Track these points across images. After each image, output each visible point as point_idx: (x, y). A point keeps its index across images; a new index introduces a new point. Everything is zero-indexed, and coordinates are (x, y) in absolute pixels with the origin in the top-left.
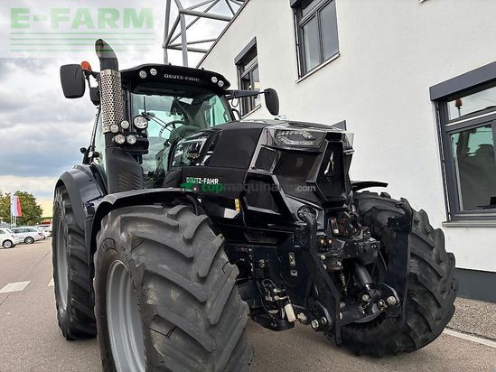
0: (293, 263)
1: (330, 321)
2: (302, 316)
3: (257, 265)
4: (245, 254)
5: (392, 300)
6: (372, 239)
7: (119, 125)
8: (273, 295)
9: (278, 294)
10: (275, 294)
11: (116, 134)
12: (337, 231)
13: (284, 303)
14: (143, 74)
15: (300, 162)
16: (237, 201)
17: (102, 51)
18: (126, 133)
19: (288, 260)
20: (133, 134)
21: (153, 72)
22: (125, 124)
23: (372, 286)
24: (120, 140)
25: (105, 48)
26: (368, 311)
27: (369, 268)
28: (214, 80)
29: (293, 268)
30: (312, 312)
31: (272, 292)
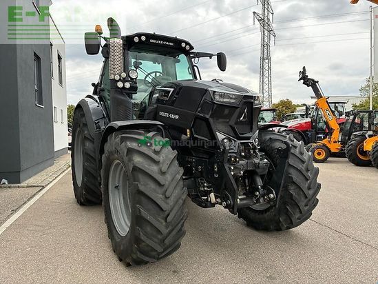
0: (216, 170)
1: (232, 203)
2: (219, 200)
3: (197, 169)
4: (191, 162)
5: (272, 196)
6: (266, 160)
7: (120, 76)
8: (204, 187)
9: (207, 187)
10: (205, 186)
11: (118, 81)
12: (243, 154)
13: (210, 192)
14: (136, 39)
15: (227, 111)
16: (188, 130)
17: (112, 26)
18: (124, 81)
19: (214, 168)
20: (128, 81)
21: (143, 38)
22: (124, 75)
23: (262, 187)
24: (120, 85)
25: (114, 23)
26: (258, 201)
27: (262, 177)
28: (183, 45)
29: (216, 172)
30: (223, 197)
31: (204, 185)
